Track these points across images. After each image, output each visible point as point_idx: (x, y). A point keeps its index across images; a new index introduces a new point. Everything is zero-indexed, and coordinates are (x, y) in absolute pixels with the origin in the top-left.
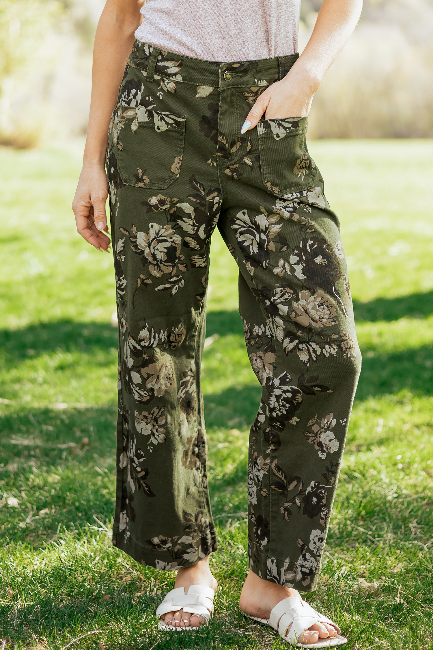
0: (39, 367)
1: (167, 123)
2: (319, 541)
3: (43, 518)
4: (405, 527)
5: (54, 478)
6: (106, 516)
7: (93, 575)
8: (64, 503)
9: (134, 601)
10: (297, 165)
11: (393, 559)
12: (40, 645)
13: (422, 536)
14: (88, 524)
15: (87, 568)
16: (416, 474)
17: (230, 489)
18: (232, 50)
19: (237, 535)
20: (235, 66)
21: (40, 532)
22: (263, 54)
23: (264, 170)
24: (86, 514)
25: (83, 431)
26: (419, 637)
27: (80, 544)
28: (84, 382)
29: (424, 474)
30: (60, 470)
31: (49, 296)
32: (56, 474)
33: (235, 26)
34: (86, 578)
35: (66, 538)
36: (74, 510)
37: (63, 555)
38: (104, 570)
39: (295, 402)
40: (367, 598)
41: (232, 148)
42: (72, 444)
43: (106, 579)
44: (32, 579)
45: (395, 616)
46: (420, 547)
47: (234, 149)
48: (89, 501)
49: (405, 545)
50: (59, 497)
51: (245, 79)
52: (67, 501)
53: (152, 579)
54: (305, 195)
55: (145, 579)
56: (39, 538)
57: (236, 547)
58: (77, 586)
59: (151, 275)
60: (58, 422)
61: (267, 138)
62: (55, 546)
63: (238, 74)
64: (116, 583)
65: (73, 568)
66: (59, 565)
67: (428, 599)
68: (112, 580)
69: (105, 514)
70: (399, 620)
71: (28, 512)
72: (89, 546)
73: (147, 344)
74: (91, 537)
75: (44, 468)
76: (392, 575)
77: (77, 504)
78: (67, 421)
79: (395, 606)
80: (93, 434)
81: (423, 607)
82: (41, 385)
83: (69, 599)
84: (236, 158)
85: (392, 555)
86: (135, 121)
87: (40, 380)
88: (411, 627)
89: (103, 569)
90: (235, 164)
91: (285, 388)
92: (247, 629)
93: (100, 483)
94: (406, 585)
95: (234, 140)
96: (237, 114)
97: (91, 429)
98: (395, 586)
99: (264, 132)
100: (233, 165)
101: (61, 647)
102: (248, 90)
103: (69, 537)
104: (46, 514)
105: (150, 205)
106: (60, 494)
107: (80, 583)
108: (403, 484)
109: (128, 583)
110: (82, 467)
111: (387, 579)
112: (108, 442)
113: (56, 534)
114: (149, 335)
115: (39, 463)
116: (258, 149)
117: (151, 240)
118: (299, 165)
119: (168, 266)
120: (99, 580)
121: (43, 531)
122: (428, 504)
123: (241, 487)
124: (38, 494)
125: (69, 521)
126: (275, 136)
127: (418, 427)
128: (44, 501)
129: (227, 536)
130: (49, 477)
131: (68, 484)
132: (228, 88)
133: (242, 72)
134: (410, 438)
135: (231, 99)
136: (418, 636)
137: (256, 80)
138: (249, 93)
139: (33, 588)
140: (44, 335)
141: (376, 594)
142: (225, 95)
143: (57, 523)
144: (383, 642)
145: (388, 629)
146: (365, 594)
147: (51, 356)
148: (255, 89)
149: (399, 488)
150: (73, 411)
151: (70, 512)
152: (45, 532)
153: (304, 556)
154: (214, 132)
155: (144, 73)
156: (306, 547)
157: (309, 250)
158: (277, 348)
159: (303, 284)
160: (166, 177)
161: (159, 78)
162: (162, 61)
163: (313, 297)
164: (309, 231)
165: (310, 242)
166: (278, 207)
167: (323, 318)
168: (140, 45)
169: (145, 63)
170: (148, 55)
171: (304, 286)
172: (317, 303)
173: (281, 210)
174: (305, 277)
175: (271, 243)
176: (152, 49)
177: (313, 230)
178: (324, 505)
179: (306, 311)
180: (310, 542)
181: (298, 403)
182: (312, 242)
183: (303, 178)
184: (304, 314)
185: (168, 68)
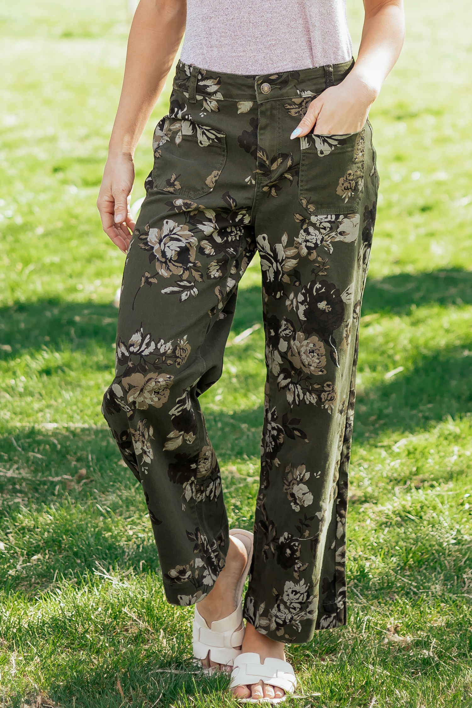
1: (209, 138)
2: (292, 593)
3: (35, 565)
4: (458, 578)
5: (46, 518)
6: (110, 563)
7: (96, 626)
8: (60, 547)
10: (340, 184)
15: (90, 619)
20: (272, 78)
21: (33, 581)
22: (307, 64)
23: (301, 186)
24: (86, 560)
25: (80, 460)
27: (80, 593)
28: (78, 392)
30: (53, 508)
32: (48, 512)
33: (272, 36)
34: (87, 630)
35: (63, 588)
36: (72, 556)
38: (107, 621)
39: (278, 441)
41: (272, 165)
42: (67, 477)
43: (110, 631)
45: (423, 670)
47: (274, 166)
48: (89, 545)
50: (54, 541)
51: (284, 91)
52: (63, 546)
53: (161, 631)
54: (340, 220)
55: (153, 631)
56: (32, 587)
59: (158, 273)
60: (48, 448)
61: (310, 153)
63: (277, 86)
64: (122, 635)
65: (74, 619)
68: (116, 632)
69: (108, 560)
71: (18, 559)
72: (90, 595)
73: (135, 350)
74: (93, 586)
75: (34, 506)
77: (75, 549)
78: (59, 447)
80: (91, 464)
84: (276, 176)
86: (180, 134)
87: (20, 389)
89: (107, 619)
90: (275, 181)
91: (274, 425)
93: (101, 525)
95: (274, 156)
96: (279, 128)
99: (307, 147)
100: (272, 182)
102: (289, 102)
103: (67, 586)
104: (39, 560)
105: (174, 205)
106: (55, 537)
107: (82, 634)
109: (134, 635)
110: (79, 505)
113: (52, 583)
114: (140, 341)
115: (27, 500)
116: (299, 164)
117: (163, 236)
118: (343, 184)
119: (178, 267)
120: (103, 632)
121: (36, 579)
125: (68, 568)
126: (319, 152)
128: (36, 545)
130: (40, 517)
131: (64, 526)
132: (267, 101)
133: (281, 83)
135: (271, 112)
137: (298, 91)
138: (290, 105)
142: (263, 108)
143: (52, 571)
148: (297, 101)
151: (67, 558)
152: (38, 581)
153: (278, 606)
154: (253, 148)
155: (187, 95)
156: (280, 598)
157: (315, 294)
158: (270, 380)
159: (302, 326)
160: (199, 188)
161: (202, 98)
162: (202, 80)
163: (306, 341)
164: (321, 274)
165: (318, 286)
166: (300, 240)
167: (311, 365)
168: (181, 65)
169: (187, 84)
170: (189, 75)
171: (302, 327)
172: (308, 348)
173: (301, 244)
174: (306, 319)
175: (285, 276)
176: (192, 69)
177: (326, 273)
178: (298, 558)
179: (299, 353)
180: (284, 593)
181: (280, 443)
182: (320, 286)
183: (347, 200)
184: (297, 355)
185: (208, 86)
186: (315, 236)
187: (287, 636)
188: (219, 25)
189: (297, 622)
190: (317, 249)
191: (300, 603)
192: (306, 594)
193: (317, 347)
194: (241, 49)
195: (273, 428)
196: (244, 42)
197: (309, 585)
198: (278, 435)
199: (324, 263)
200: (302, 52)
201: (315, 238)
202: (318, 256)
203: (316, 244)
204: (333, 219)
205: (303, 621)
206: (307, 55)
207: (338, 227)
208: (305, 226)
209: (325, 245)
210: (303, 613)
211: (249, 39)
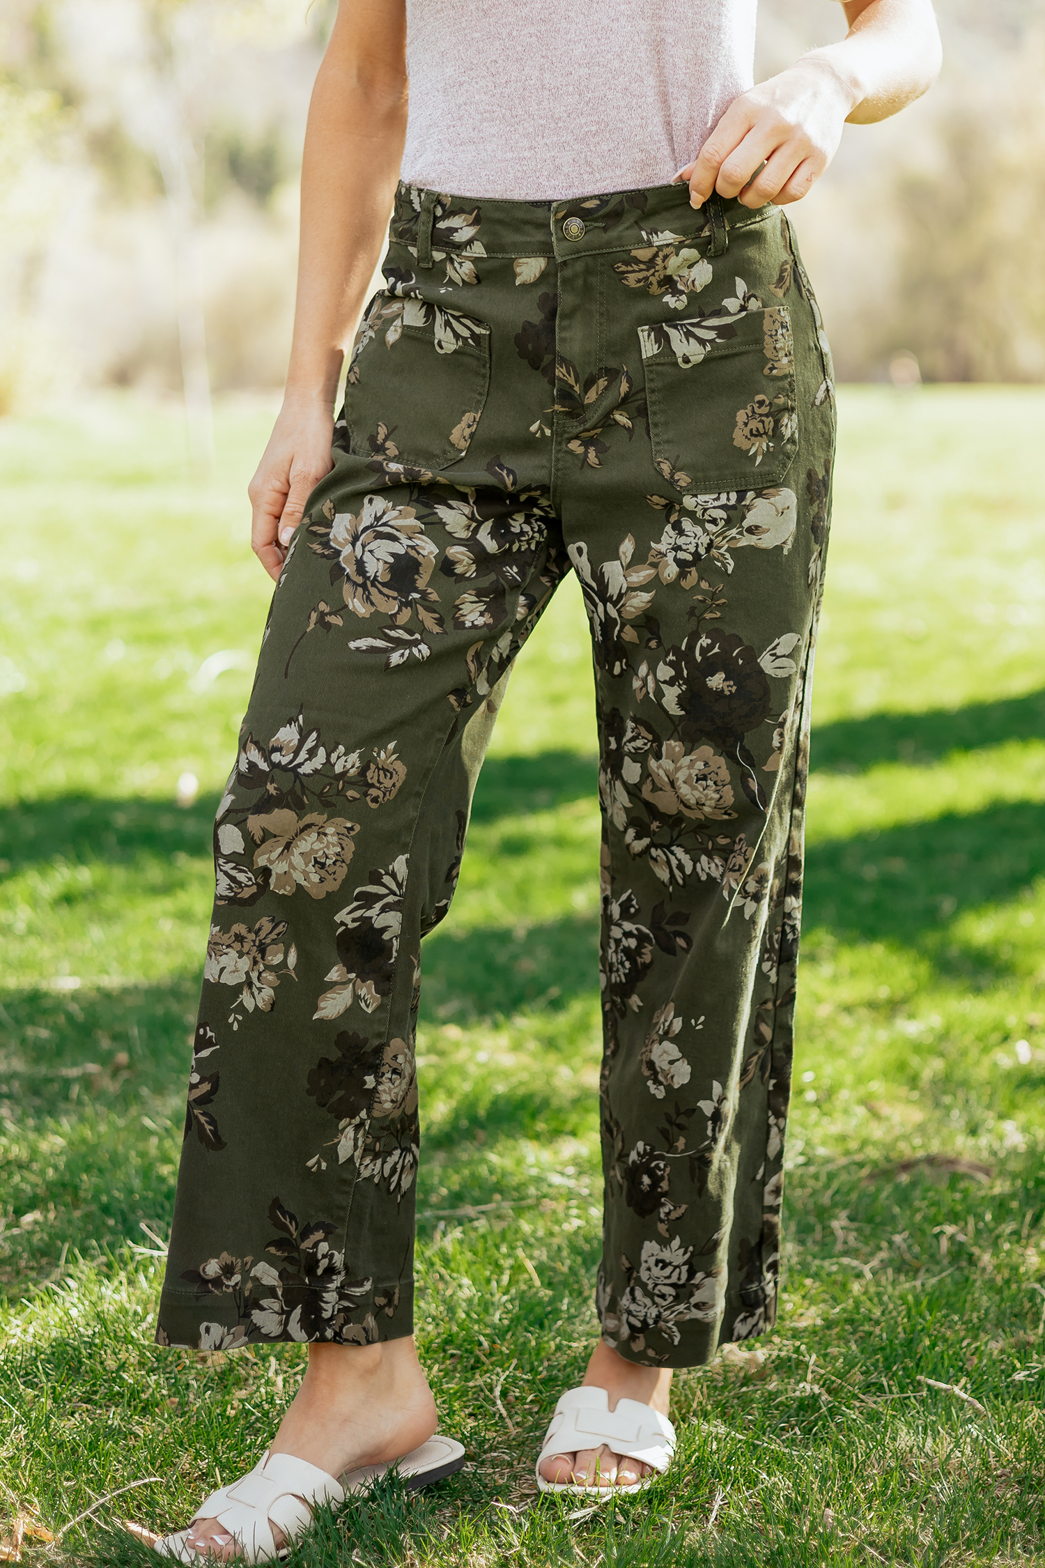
0: (19, 898)
1: (457, 336)
2: (656, 1265)
3: (28, 1232)
4: (824, 1228)
5: (53, 1143)
7: (142, 1355)
8: (76, 1196)
9: (232, 1408)
10: (740, 424)
11: (796, 1298)
12: (24, 1513)
13: (860, 1245)
14: (129, 1242)
15: (129, 1340)
16: (846, 1111)
17: (441, 1156)
18: (582, 171)
19: (459, 1257)
20: (588, 205)
21: (23, 1263)
23: (656, 435)
24: (125, 1221)
25: (117, 1037)
26: (855, 1466)
27: (111, 1287)
28: (117, 930)
29: (861, 1111)
30: (66, 1124)
31: (39, 741)
32: (56, 1133)
33: (590, 115)
34: (125, 1363)
35: (80, 1275)
36: (98, 1213)
37: (74, 1312)
39: (639, 960)
40: (742, 1385)
41: (586, 393)
42: (92, 1068)
43: (171, 1362)
44: (6, 1368)
45: (803, 1421)
46: (857, 1271)
47: (591, 396)
48: (130, 1192)
49: (822, 1267)
50: (64, 1185)
51: (613, 233)
52: (82, 1194)
53: (272, 1360)
54: (747, 502)
55: (256, 1360)
56: (21, 1277)
57: (455, 1284)
58: (105, 1381)
59: (347, 607)
60: (62, 1019)
61: (663, 364)
62: (55, 1293)
63: (596, 225)
64: (193, 1371)
65: (97, 1341)
66: (66, 1335)
67: (874, 1384)
68: (183, 1365)
70: (811, 1430)
72: (131, 1290)
74: (137, 1271)
75: (31, 1122)
76: (796, 1334)
77: (104, 1199)
78: (80, 1016)
79: (802, 1399)
80: (138, 1043)
81: (862, 1401)
82: (22, 938)
83: (87, 1410)
84: (596, 416)
85: (796, 1290)
86: (397, 323)
87: (21, 927)
88: (837, 1446)
90: (594, 428)
91: (628, 926)
92: (483, 1463)
93: (153, 1151)
94: (826, 1355)
95: (591, 373)
96: (602, 314)
97: (135, 1032)
98: (801, 1357)
99: (656, 352)
100: (588, 430)
101: (70, 1516)
102: (625, 257)
103: (86, 1272)
104: (36, 1222)
105: (384, 471)
106: (67, 1177)
107: (113, 1372)
108: (817, 1135)
109: (219, 1370)
110: (113, 1117)
111: (786, 1342)
112: (171, 1059)
113: (58, 1266)
114: (296, 742)
115: (19, 1112)
116: (644, 389)
117: (360, 529)
118: (746, 424)
119: (388, 596)
120: (156, 1365)
121: (29, 1260)
122: (872, 1176)
123: (465, 1150)
124: (17, 1178)
125: (88, 1237)
126: (680, 360)
127: (848, 1009)
128: (31, 1194)
129: (436, 1260)
130: (42, 1141)
131: (84, 1157)
132: (577, 256)
133: (607, 216)
134: (832, 1034)
135: (585, 281)
136: (852, 1466)
137: (644, 233)
138: (627, 264)
139: (7, 1387)
140: (29, 828)
141: (762, 1375)
142: (568, 272)
143: (59, 1243)
144: (776, 1479)
145: (787, 1451)
146: (737, 1376)
147: (43, 873)
148: (643, 254)
149: (808, 1143)
150: (94, 994)
151: (88, 1217)
152: (33, 1264)
153: (632, 1292)
154: (547, 359)
155: (413, 250)
156: (635, 1275)
157: (699, 659)
158: (611, 838)
159: (676, 727)
160: (437, 452)
161: (443, 256)
162: (443, 218)
163: (688, 758)
164: (708, 616)
165: (704, 641)
166: (663, 547)
167: (703, 805)
168: (403, 191)
169: (414, 227)
170: (419, 210)
171: (676, 730)
172: (694, 772)
173: (665, 556)
174: (683, 713)
175: (628, 628)
176: (423, 195)
177: (719, 614)
178: (665, 1194)
179: (672, 783)
180: (640, 1265)
181: (644, 964)
182: (709, 641)
183: (759, 459)
184: (668, 788)
185: (456, 230)
186: (695, 537)
187: (651, 1353)
188: (477, 97)
189: (670, 1324)
190: (701, 564)
191: (673, 1285)
192: (685, 1268)
193: (713, 768)
194: (526, 143)
195: (628, 935)
196: (531, 130)
197: (691, 1248)
198: (640, 946)
199: (714, 593)
200: (655, 147)
201: (694, 541)
202: (701, 578)
203: (696, 555)
204: (732, 502)
205: (684, 1322)
206: (666, 153)
207: (744, 518)
208: (674, 518)
209: (716, 555)
210: (682, 1307)
211: (543, 122)
